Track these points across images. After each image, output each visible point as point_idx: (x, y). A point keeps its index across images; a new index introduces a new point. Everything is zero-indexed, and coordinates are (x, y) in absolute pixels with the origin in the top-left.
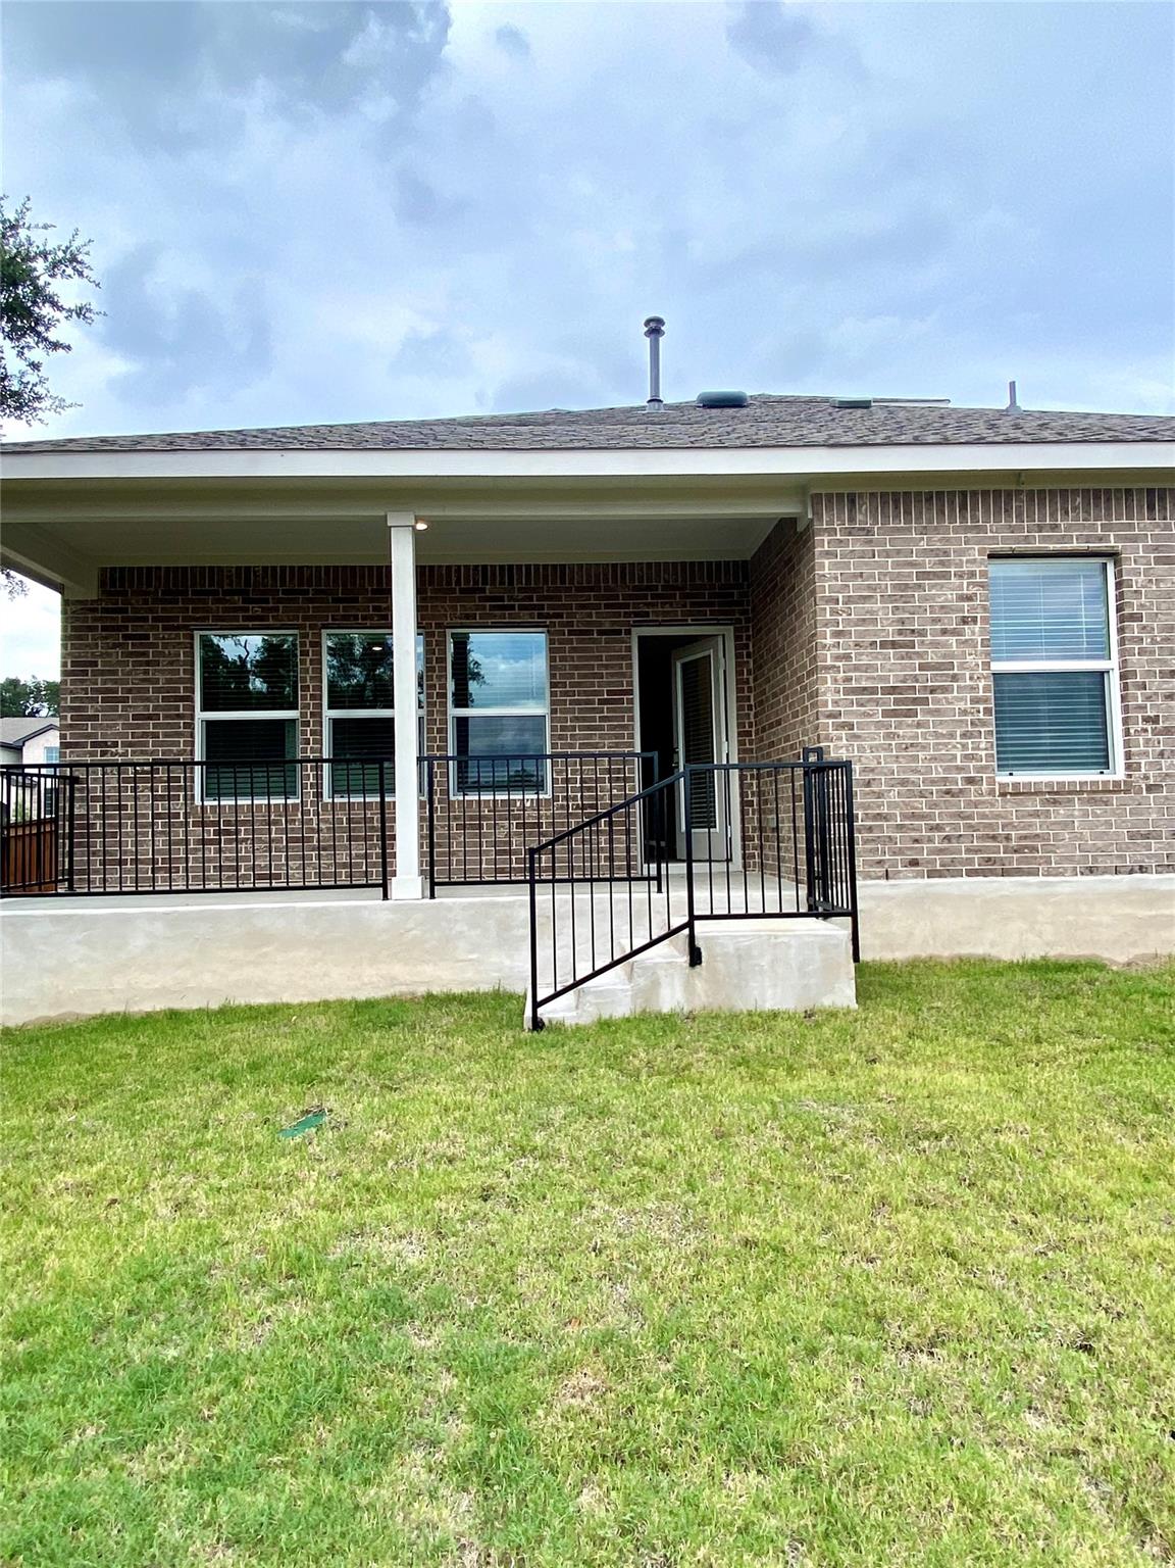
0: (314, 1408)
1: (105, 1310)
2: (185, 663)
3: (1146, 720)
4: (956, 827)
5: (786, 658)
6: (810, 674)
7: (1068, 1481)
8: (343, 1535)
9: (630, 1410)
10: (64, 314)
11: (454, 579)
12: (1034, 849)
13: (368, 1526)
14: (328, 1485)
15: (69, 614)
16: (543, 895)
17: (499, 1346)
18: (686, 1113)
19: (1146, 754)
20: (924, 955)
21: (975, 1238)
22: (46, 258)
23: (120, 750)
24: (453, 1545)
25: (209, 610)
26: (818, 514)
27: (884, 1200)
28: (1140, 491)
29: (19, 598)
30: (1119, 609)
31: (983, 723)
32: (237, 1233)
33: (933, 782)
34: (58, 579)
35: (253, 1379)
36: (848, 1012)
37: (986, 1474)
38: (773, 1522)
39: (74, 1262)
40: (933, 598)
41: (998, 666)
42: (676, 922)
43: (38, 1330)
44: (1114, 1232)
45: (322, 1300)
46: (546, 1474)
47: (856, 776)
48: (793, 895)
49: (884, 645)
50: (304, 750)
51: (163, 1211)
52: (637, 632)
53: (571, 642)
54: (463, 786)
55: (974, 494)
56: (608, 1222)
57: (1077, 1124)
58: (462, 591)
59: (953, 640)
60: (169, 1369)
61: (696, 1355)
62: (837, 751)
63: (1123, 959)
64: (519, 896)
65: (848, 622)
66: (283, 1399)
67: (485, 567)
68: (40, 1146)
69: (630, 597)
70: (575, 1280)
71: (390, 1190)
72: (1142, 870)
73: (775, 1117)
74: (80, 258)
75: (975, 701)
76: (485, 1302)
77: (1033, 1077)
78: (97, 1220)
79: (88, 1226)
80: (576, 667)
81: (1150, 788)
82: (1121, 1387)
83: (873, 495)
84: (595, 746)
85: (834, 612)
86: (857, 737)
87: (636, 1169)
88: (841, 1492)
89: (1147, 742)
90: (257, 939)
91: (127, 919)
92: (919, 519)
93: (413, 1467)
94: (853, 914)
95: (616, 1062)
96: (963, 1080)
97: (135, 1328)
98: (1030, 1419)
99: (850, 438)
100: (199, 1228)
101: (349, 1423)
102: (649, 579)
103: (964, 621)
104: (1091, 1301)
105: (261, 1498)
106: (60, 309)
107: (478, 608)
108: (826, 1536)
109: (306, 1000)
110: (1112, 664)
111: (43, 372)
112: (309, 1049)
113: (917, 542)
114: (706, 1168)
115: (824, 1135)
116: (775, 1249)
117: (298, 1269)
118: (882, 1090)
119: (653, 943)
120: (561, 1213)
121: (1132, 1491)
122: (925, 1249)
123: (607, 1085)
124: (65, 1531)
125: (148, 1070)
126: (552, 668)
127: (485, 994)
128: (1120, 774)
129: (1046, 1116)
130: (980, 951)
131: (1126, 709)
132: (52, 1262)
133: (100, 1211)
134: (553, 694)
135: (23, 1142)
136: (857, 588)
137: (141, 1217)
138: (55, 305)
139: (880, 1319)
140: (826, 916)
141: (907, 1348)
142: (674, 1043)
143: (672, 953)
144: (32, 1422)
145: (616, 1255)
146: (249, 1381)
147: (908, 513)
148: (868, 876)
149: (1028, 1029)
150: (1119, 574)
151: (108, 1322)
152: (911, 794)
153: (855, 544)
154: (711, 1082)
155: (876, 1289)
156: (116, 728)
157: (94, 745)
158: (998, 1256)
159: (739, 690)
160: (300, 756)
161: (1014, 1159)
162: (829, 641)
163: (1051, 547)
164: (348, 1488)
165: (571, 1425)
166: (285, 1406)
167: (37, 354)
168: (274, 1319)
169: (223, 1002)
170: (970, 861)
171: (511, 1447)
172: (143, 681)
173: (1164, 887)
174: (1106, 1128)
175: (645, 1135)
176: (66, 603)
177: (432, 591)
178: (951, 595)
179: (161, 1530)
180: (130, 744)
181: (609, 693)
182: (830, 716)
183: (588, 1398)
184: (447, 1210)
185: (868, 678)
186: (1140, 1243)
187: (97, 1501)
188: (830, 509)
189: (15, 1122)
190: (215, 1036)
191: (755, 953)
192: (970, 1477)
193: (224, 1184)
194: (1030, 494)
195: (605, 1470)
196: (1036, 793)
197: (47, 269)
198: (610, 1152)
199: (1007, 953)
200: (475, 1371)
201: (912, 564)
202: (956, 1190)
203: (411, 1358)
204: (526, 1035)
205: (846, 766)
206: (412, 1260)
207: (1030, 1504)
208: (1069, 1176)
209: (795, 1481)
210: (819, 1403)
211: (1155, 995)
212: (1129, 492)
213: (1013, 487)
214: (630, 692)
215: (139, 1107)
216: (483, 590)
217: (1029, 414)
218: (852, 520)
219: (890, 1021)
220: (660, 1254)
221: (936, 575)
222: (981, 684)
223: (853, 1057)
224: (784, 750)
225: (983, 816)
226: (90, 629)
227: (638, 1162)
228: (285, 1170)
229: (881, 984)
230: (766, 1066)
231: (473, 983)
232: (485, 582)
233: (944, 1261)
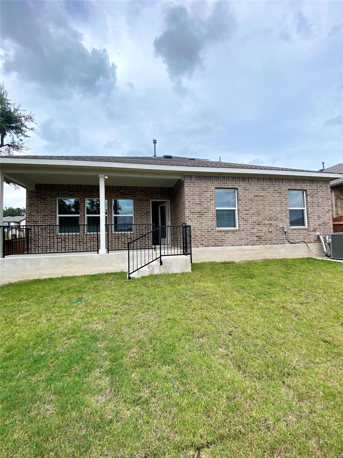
0: (75, 362)
1: (28, 344)
2: (54, 204)
3: (242, 218)
4: (209, 238)
5: (179, 206)
6: (183, 209)
7: (226, 361)
8: (80, 390)
9: (143, 356)
10: (28, 129)
11: (114, 189)
12: (223, 242)
13: (86, 387)
14: (77, 379)
15: (28, 193)
16: (131, 252)
17: (117, 345)
18: (158, 294)
19: (242, 224)
20: (204, 261)
21: (211, 315)
22: (24, 118)
23: (40, 223)
24: (104, 389)
25: (60, 193)
26: (185, 179)
27: (195, 309)
28: (241, 177)
29: (18, 190)
30: (237, 198)
31: (214, 219)
32: (61, 325)
33: (206, 229)
34: (25, 186)
35: (61, 357)
36: (190, 273)
37: (212, 361)
38: (171, 376)
39: (22, 334)
40: (205, 195)
41: (217, 208)
42: (158, 257)
43: (12, 350)
44: (235, 312)
45: (79, 338)
46: (125, 371)
47: (192, 228)
48: (180, 251)
49: (197, 204)
50: (81, 223)
51: (44, 322)
52: (151, 200)
53: (138, 202)
54: (115, 230)
55: (213, 176)
56: (141, 317)
57: (230, 292)
58: (115, 191)
59: (209, 203)
60: (42, 357)
61: (157, 343)
62: (188, 224)
63: (238, 261)
64: (126, 252)
65: (190, 199)
66: (68, 361)
67: (120, 186)
68: (16, 309)
69: (150, 193)
70: (134, 330)
71: (96, 314)
72: (241, 245)
73: (175, 294)
74: (32, 118)
75: (213, 215)
76: (114, 336)
77: (223, 284)
78: (28, 325)
79: (26, 326)
80: (139, 207)
81: (242, 231)
82: (236, 341)
83: (195, 176)
84: (143, 222)
85: (188, 197)
86: (192, 221)
87: (147, 306)
88: (184, 368)
89: (242, 222)
90: (70, 262)
91: (40, 259)
92: (203, 181)
93: (97, 372)
94: (191, 254)
95: (145, 285)
96: (210, 285)
97: (35, 348)
98: (220, 349)
99: (191, 165)
100: (52, 325)
101: (82, 365)
102: (154, 190)
103: (211, 200)
104: (231, 325)
105: (61, 383)
106: (27, 128)
107: (119, 194)
108: (181, 377)
109: (80, 275)
110: (236, 208)
111: (23, 141)
112: (80, 285)
113: (203, 185)
114: (161, 305)
115: (184, 297)
116: (174, 320)
117: (74, 332)
118: (195, 287)
119: (153, 261)
120: (132, 316)
121: (238, 361)
122: (202, 318)
123: (143, 289)
124: (15, 394)
125: (44, 291)
126: (134, 207)
127: (119, 272)
128: (237, 228)
129: (224, 291)
130: (213, 260)
131: (238, 216)
132: (17, 335)
133: (29, 323)
134: (134, 212)
135: (12, 308)
136: (192, 193)
137: (39, 323)
138: (26, 127)
139: (193, 332)
140: (186, 255)
141: (198, 337)
142: (157, 280)
143: (157, 262)
144: (9, 371)
145: (142, 324)
146: (61, 358)
147: (201, 179)
148: (194, 247)
149: (221, 275)
150: (237, 192)
151: (29, 347)
152: (202, 232)
153: (191, 185)
154: (163, 288)
155: (192, 326)
156: (39, 218)
157: (33, 222)
158: (215, 318)
159: (171, 212)
160: (80, 224)
161: (218, 299)
162: (187, 203)
163: (226, 187)
164: (82, 379)
165: (131, 360)
166: (68, 363)
167: (22, 138)
168: (68, 343)
169: (62, 276)
170: (212, 244)
171: (118, 366)
172: (45, 208)
173: (245, 248)
174: (234, 292)
175: (150, 299)
176: (27, 191)
177: (109, 191)
178: (209, 195)
179: (38, 392)
180: (42, 222)
181: (146, 212)
182: (187, 217)
183: (135, 354)
184: (107, 317)
185: (194, 210)
186: (240, 314)
187: (23, 387)
188: (187, 178)
189: (11, 304)
190: (59, 283)
191: (173, 262)
192: (209, 362)
193: (59, 315)
194: (222, 177)
195: (137, 369)
196: (223, 232)
197: (24, 120)
198: (142, 303)
199: (218, 261)
200: (111, 351)
201: (202, 189)
202: (208, 306)
203: (98, 349)
204: (127, 280)
205: (190, 226)
206: (99, 328)
207: (219, 366)
208: (228, 302)
209: (176, 366)
210: (181, 350)
211: (243, 268)
212: (239, 177)
213: (219, 176)
214: (150, 212)
215: (41, 299)
216: (120, 191)
217: (223, 163)
218: (191, 180)
219: (198, 274)
220: (151, 323)
221: (206, 191)
222: (214, 211)
223: (190, 281)
224: (179, 223)
225: (214, 236)
226: (32, 197)
227: (148, 305)
228: (72, 311)
229: (196, 267)
230: (174, 284)
231: (117, 270)
232: (120, 189)
233: (205, 320)
